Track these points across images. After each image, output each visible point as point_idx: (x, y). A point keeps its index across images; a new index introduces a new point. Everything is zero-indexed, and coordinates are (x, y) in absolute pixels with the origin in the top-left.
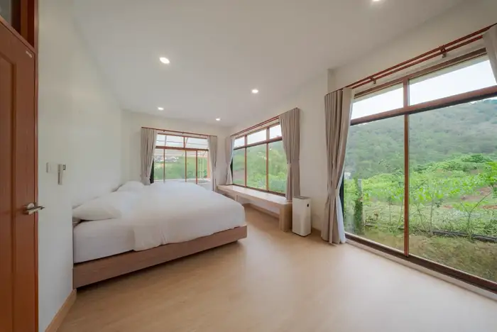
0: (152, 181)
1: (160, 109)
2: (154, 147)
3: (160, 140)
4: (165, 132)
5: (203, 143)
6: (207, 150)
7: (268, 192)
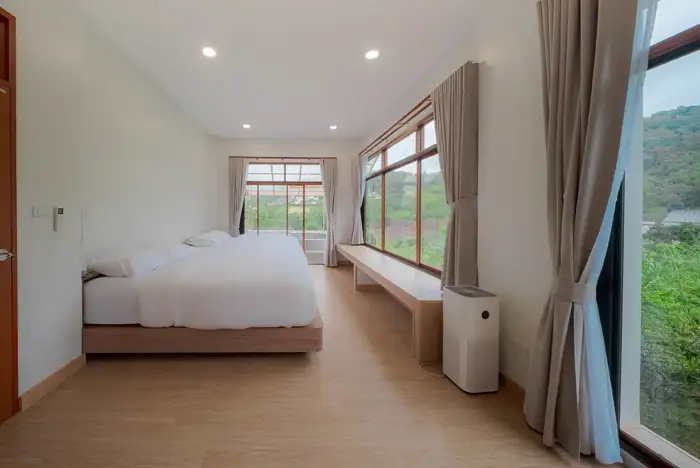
0: (242, 231)
1: (246, 126)
2: (244, 183)
3: (255, 172)
4: (257, 160)
5: (313, 172)
6: (320, 183)
7: (421, 266)
